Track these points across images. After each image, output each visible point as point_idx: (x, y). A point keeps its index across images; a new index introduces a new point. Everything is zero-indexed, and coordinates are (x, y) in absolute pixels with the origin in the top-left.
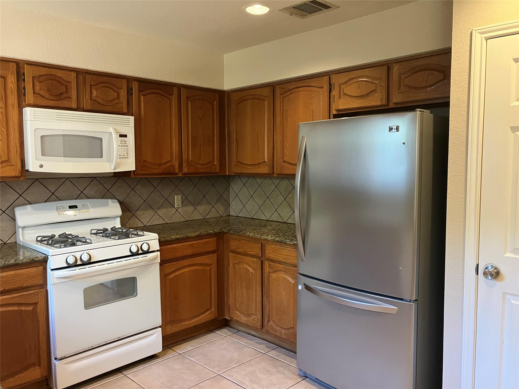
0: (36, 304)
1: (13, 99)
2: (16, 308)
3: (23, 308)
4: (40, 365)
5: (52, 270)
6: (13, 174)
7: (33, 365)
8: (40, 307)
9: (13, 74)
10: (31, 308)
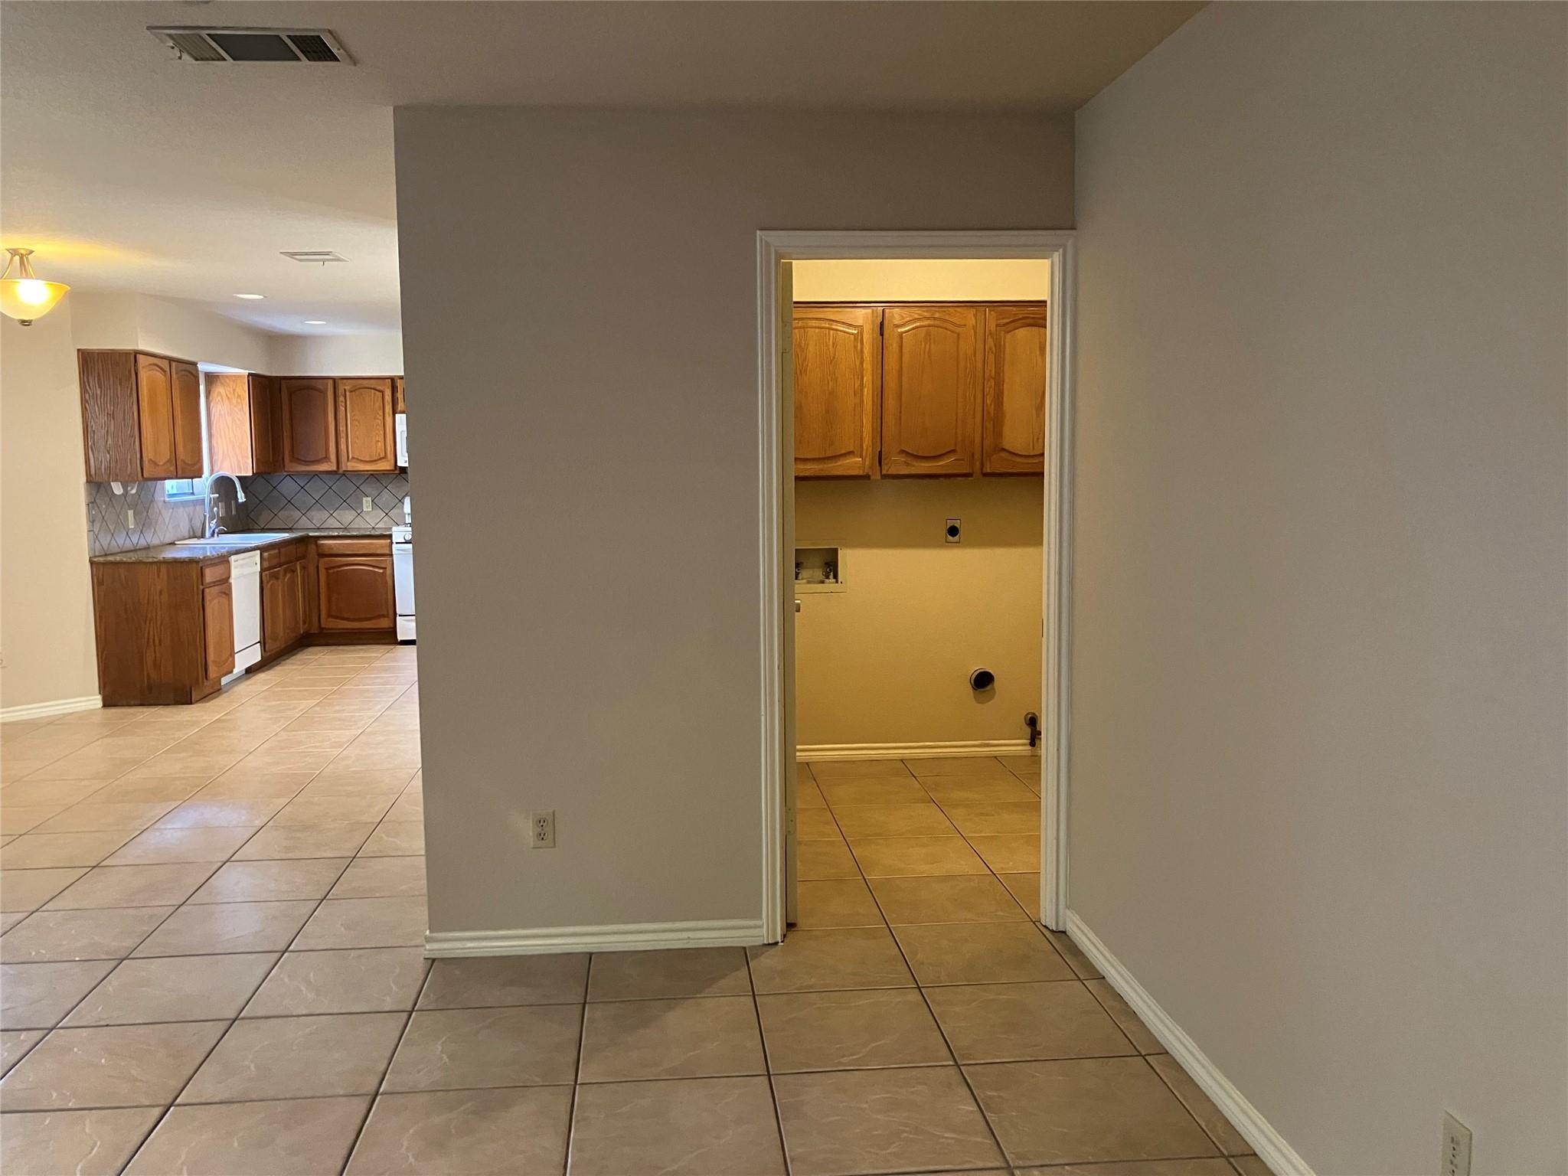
0: (385, 568)
1: (388, 409)
2: (371, 569)
3: (377, 570)
4: (388, 617)
5: (397, 543)
6: (388, 468)
7: (383, 616)
8: (388, 571)
9: (388, 388)
10: (381, 571)
